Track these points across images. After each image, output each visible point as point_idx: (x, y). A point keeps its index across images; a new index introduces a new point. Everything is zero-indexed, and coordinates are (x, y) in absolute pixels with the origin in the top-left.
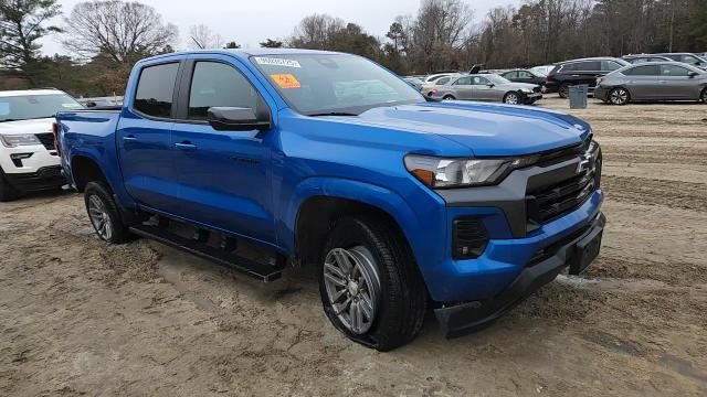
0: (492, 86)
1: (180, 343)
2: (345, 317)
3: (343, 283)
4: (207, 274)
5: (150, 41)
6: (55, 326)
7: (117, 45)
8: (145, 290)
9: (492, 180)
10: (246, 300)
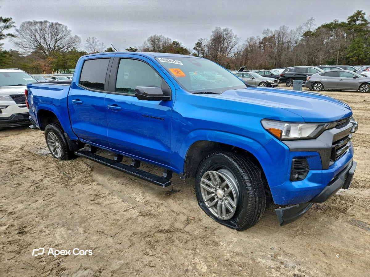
0: (253, 78)
1: (119, 223)
2: (213, 210)
3: (213, 190)
4: (123, 180)
5: (64, 45)
6: (38, 211)
7: (46, 46)
8: (89, 189)
9: (312, 136)
10: (150, 197)
